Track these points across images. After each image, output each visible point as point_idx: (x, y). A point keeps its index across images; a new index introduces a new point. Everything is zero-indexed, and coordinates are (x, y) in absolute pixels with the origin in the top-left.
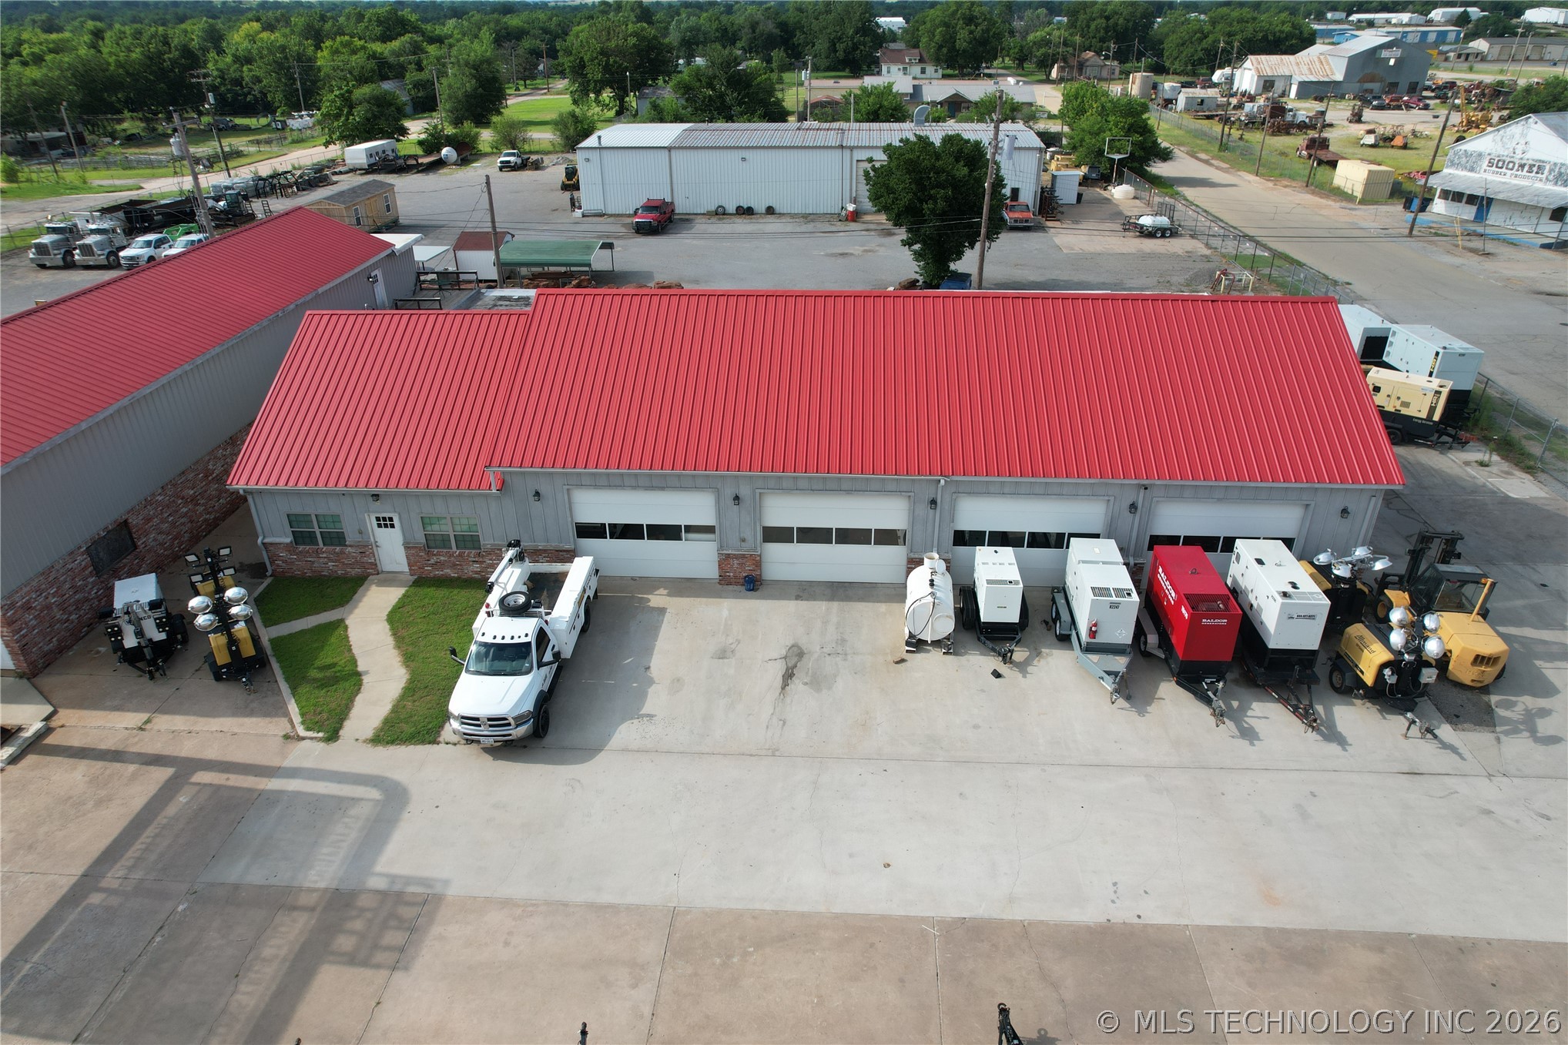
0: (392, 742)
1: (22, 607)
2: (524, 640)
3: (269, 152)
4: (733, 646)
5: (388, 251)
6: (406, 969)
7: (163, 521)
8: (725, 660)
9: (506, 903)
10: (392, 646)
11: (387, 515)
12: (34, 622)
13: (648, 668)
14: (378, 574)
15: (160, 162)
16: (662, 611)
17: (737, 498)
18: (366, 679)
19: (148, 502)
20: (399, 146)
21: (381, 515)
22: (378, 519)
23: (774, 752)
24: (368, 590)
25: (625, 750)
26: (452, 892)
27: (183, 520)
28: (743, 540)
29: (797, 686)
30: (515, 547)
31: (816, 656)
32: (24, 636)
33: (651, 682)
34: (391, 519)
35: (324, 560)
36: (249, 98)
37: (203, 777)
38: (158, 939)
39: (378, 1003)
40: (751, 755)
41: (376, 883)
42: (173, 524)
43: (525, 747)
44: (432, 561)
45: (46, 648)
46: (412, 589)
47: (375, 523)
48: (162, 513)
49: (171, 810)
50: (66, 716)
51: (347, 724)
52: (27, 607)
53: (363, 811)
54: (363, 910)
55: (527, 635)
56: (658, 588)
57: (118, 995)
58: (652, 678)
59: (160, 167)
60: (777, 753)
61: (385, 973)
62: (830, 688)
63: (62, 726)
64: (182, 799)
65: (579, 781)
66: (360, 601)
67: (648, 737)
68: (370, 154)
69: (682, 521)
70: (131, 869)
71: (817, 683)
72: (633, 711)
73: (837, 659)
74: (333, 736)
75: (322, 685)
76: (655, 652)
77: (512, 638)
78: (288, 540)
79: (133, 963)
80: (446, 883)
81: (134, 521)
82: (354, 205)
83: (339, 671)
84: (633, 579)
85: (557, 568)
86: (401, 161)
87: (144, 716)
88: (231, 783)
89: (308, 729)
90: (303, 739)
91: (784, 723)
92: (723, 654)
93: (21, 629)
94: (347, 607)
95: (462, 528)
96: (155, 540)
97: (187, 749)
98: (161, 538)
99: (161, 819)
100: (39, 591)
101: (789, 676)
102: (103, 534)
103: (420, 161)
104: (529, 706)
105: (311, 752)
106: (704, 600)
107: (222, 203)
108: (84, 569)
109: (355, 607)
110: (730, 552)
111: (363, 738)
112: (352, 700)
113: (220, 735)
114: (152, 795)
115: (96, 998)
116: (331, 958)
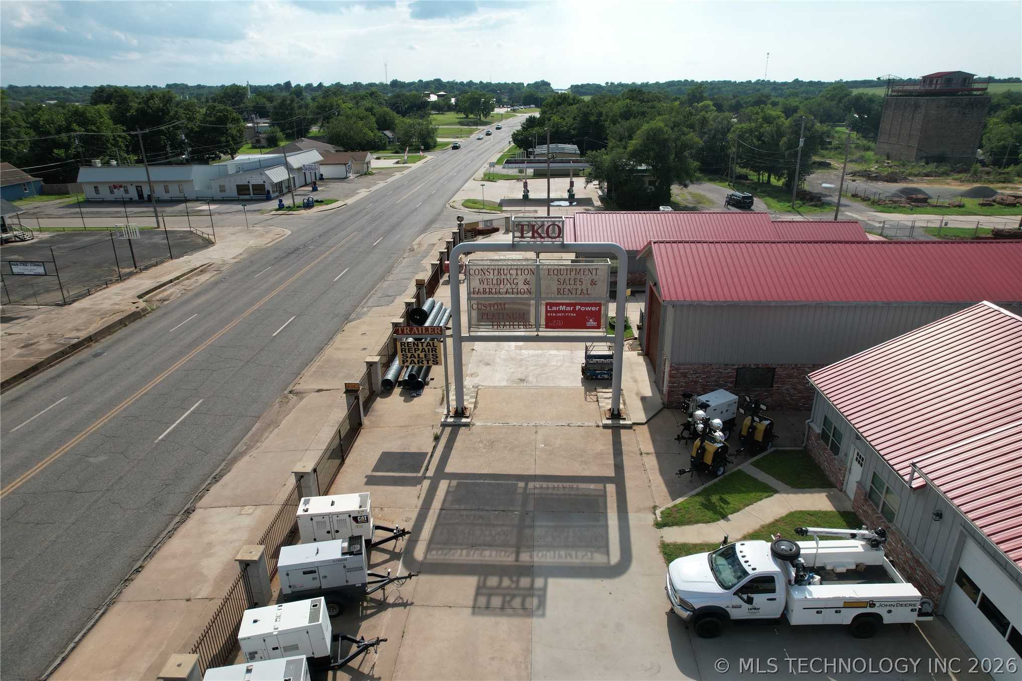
0: (665, 554)
1: (682, 373)
6: (474, 613)
9: (528, 652)
10: (763, 523)
12: (683, 384)
14: (841, 491)
18: (722, 522)
21: (860, 453)
24: (819, 492)
26: (536, 621)
30: (876, 533)
32: (674, 387)
34: (863, 460)
37: (610, 487)
38: (496, 512)
39: (450, 607)
41: (539, 582)
43: (687, 628)
44: (865, 508)
46: (837, 513)
47: (855, 455)
49: (582, 486)
50: (641, 428)
51: (674, 527)
52: (685, 375)
53: (599, 559)
54: (518, 582)
55: (754, 569)
57: (464, 513)
61: (471, 603)
63: (634, 430)
64: (592, 486)
66: (803, 493)
70: (541, 488)
74: (659, 525)
75: (705, 504)
78: (819, 432)
79: (483, 510)
80: (543, 615)
81: (779, 371)
83: (723, 508)
87: (651, 451)
88: (609, 499)
89: (662, 513)
90: (655, 515)
93: (674, 383)
94: (794, 490)
96: (787, 390)
97: (630, 474)
98: (792, 391)
99: (575, 485)
100: (696, 371)
102: (753, 366)
105: (643, 521)
108: (729, 377)
109: (795, 493)
111: (664, 539)
112: (697, 522)
113: (647, 481)
114: (593, 475)
115: (462, 507)
116: (482, 578)
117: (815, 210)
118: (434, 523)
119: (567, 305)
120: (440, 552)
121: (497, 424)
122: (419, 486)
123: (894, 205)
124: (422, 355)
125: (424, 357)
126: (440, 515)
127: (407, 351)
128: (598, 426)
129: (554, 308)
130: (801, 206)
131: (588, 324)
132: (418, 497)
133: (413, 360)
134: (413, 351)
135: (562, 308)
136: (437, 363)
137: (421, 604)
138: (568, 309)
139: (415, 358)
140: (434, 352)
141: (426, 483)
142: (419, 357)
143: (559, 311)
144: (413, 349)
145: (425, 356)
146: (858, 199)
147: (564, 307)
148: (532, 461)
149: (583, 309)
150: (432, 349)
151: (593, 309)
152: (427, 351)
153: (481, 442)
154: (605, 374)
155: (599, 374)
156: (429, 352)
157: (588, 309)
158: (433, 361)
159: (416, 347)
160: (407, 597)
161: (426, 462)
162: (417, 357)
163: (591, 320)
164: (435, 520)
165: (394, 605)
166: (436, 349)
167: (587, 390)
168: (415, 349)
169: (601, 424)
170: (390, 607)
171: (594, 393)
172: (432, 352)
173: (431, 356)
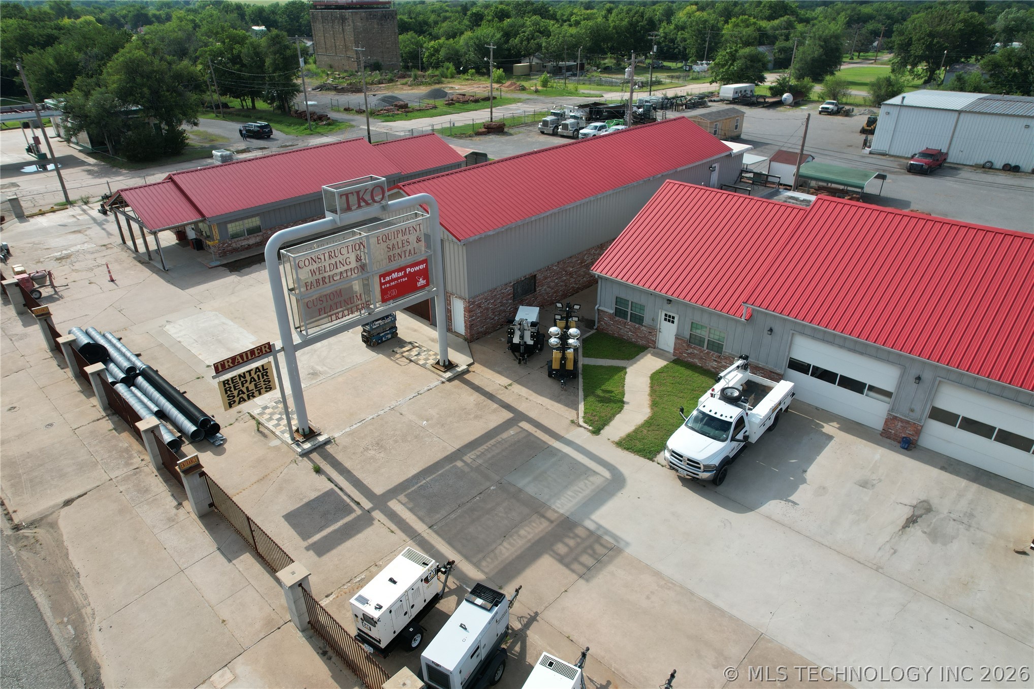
0: (627, 449)
1: (477, 305)
2: (728, 419)
3: (676, 84)
4: (874, 482)
5: (728, 153)
6: (587, 580)
7: (553, 281)
8: (865, 489)
9: (657, 574)
10: (647, 393)
11: (672, 315)
12: (479, 315)
13: (805, 471)
14: (655, 348)
15: (617, 83)
16: (830, 438)
17: (918, 379)
18: (626, 406)
19: (548, 268)
20: (756, 89)
21: (669, 314)
22: (666, 315)
23: (878, 569)
24: (646, 355)
25: (769, 518)
26: (628, 551)
27: (562, 284)
28: (912, 410)
29: (916, 531)
30: (744, 359)
31: (942, 516)
32: (473, 320)
33: (804, 481)
34: (673, 318)
35: (627, 330)
36: (676, 50)
37: (524, 425)
38: (478, 498)
39: (566, 591)
40: (859, 562)
41: (589, 524)
42: (557, 284)
43: (704, 486)
44: (689, 351)
45: (480, 330)
46: (671, 364)
47: (663, 317)
48: (553, 277)
49: (505, 435)
50: (477, 367)
51: (607, 428)
52: (479, 306)
53: (597, 481)
54: (577, 536)
55: (731, 417)
56: (833, 421)
57: (453, 516)
58: (805, 479)
59: (615, 86)
60: (880, 570)
61: (575, 577)
62: (945, 544)
63: (474, 372)
64: (512, 432)
65: (731, 523)
66: (639, 360)
67: (788, 516)
68: (736, 91)
69: (868, 381)
70: (478, 456)
71: (934, 536)
72: (784, 494)
73: (961, 526)
74: (597, 432)
75: (601, 400)
76: (814, 463)
77: (721, 415)
78: (612, 311)
79: (464, 504)
80: (627, 544)
81: (539, 276)
82: (716, 122)
83: (613, 396)
84: (817, 408)
85: (767, 382)
86: (754, 99)
87: (510, 382)
88: (536, 434)
89: (585, 422)
90: (581, 426)
91: (895, 552)
92: (864, 484)
93: (473, 316)
94: (631, 361)
95: (714, 337)
96: (545, 290)
97: (522, 407)
98: (548, 290)
99: (499, 438)
100: (487, 300)
101: (912, 521)
102: (523, 279)
103: (767, 100)
104: (716, 462)
105: (582, 435)
106: (864, 442)
107: (641, 110)
108: (509, 295)
109: (635, 363)
110: (898, 415)
111: (612, 440)
112: (614, 415)
113: (540, 406)
114: (499, 423)
115: (444, 512)
116: (551, 553)
117: (333, 129)
118: (443, 542)
119: (399, 270)
120: (489, 560)
121: (355, 426)
122: (376, 522)
123: (391, 114)
124: (252, 387)
125: (254, 388)
126: (436, 532)
127: (232, 389)
128: (443, 383)
129: (388, 279)
130: (316, 127)
131: (419, 284)
132: (392, 532)
133: (242, 397)
134: (241, 386)
135: (394, 275)
136: (271, 389)
137: (543, 608)
138: (400, 274)
139: (243, 393)
140: (265, 377)
141: (377, 514)
142: (248, 390)
143: (392, 280)
144: (240, 384)
145: (256, 385)
146: (352, 112)
147: (396, 273)
148: (435, 439)
149: (412, 270)
150: (262, 374)
151: (421, 267)
152: (257, 379)
153: (367, 449)
154: (388, 334)
155: (383, 336)
156: (259, 379)
157: (417, 268)
158: (266, 388)
159: (242, 379)
160: (527, 613)
161: (345, 498)
162: (245, 390)
163: (421, 279)
164: (440, 539)
165: (527, 626)
166: (267, 372)
167: (389, 356)
168: (242, 382)
169: (444, 380)
170: (526, 631)
171: (398, 356)
172: (263, 378)
173: (262, 383)
